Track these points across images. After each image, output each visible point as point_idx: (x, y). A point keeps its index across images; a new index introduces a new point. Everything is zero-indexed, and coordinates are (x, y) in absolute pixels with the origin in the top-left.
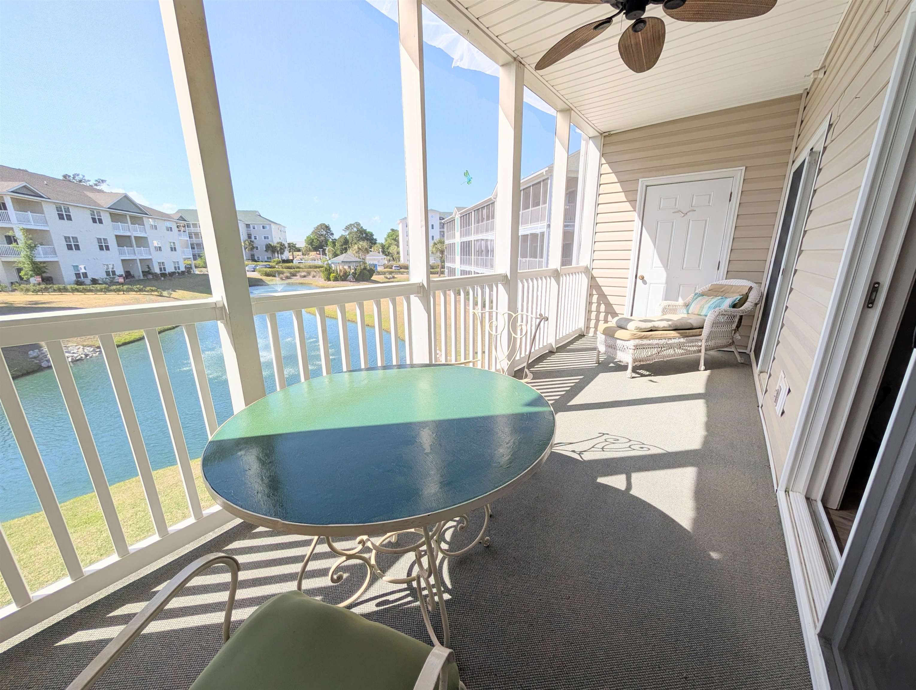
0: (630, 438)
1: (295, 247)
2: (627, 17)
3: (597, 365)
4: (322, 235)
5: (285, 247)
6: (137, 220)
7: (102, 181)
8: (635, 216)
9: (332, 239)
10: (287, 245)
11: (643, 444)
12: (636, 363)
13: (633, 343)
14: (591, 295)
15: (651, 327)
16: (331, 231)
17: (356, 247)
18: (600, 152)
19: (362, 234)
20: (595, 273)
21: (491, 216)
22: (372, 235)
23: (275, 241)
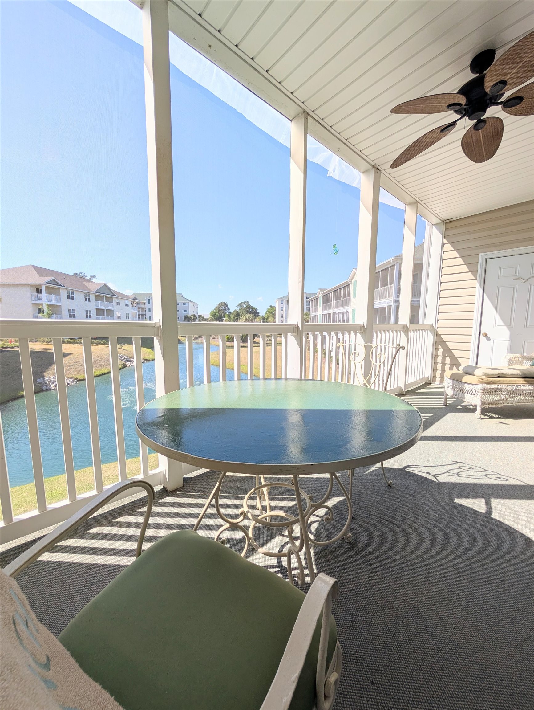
0: (485, 469)
1: (203, 318)
2: (470, 118)
3: (445, 406)
4: (222, 310)
5: (197, 318)
6: (109, 299)
7: (94, 276)
8: (476, 283)
9: (228, 313)
10: (198, 317)
11: (500, 475)
12: (485, 406)
13: (480, 387)
14: (436, 349)
15: (499, 374)
16: (228, 307)
17: (244, 318)
18: (442, 235)
19: (250, 309)
20: (440, 331)
21: (347, 295)
22: (256, 310)
23: (190, 313)
